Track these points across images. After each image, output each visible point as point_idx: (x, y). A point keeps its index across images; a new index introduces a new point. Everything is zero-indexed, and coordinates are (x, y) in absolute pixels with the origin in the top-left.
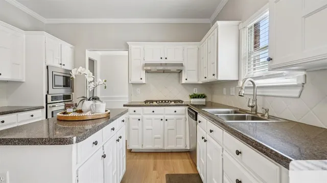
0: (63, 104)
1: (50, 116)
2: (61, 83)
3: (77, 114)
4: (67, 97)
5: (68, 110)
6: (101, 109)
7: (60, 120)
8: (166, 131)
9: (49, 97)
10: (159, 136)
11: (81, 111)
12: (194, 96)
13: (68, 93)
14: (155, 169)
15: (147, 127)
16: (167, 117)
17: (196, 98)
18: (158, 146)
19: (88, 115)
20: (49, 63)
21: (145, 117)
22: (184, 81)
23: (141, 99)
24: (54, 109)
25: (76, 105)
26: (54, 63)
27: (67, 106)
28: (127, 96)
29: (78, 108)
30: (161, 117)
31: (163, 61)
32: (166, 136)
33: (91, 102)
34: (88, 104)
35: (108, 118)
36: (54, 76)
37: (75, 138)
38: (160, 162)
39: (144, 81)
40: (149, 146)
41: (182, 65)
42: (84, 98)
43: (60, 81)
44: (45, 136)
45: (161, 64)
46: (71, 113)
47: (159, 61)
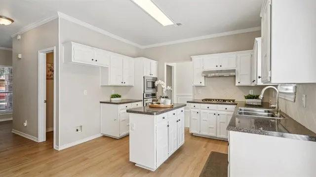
0: (151, 99)
1: (145, 105)
2: (151, 86)
3: (157, 105)
4: (154, 95)
5: (154, 103)
6: (168, 103)
7: (150, 107)
8: (218, 123)
9: (145, 94)
10: (212, 126)
11: (159, 104)
12: (249, 97)
13: (154, 92)
14: (205, 147)
15: (204, 119)
16: (219, 112)
17: (251, 98)
18: (212, 134)
19: (162, 105)
20: (145, 75)
21: (202, 111)
22: (237, 84)
23: (200, 98)
24: (147, 102)
25: (157, 100)
26: (147, 74)
27: (153, 101)
28: (192, 94)
29: (158, 102)
30: (215, 112)
31: (219, 68)
32: (218, 126)
33: (164, 99)
34: (162, 100)
35: (172, 108)
36: (147, 82)
37: (155, 113)
38: (211, 144)
39: (203, 84)
40: (205, 133)
41: (234, 71)
42: (161, 97)
43: (150, 85)
44: (143, 111)
45: (217, 71)
46: (155, 104)
47: (215, 69)
